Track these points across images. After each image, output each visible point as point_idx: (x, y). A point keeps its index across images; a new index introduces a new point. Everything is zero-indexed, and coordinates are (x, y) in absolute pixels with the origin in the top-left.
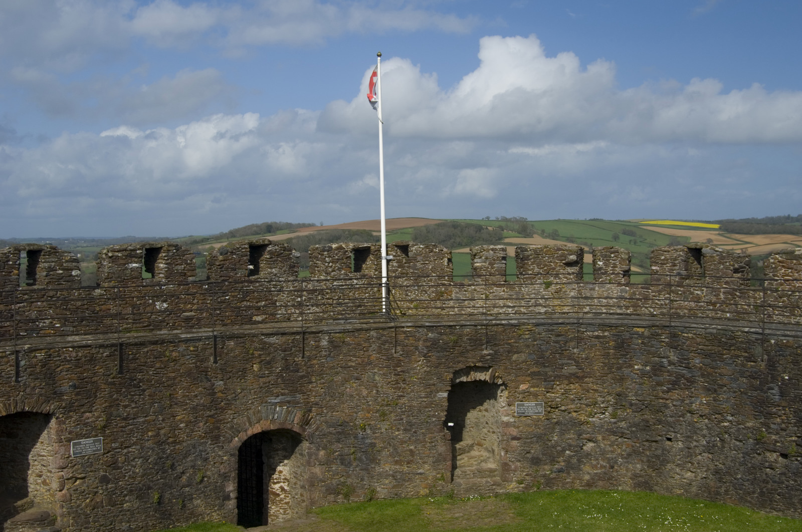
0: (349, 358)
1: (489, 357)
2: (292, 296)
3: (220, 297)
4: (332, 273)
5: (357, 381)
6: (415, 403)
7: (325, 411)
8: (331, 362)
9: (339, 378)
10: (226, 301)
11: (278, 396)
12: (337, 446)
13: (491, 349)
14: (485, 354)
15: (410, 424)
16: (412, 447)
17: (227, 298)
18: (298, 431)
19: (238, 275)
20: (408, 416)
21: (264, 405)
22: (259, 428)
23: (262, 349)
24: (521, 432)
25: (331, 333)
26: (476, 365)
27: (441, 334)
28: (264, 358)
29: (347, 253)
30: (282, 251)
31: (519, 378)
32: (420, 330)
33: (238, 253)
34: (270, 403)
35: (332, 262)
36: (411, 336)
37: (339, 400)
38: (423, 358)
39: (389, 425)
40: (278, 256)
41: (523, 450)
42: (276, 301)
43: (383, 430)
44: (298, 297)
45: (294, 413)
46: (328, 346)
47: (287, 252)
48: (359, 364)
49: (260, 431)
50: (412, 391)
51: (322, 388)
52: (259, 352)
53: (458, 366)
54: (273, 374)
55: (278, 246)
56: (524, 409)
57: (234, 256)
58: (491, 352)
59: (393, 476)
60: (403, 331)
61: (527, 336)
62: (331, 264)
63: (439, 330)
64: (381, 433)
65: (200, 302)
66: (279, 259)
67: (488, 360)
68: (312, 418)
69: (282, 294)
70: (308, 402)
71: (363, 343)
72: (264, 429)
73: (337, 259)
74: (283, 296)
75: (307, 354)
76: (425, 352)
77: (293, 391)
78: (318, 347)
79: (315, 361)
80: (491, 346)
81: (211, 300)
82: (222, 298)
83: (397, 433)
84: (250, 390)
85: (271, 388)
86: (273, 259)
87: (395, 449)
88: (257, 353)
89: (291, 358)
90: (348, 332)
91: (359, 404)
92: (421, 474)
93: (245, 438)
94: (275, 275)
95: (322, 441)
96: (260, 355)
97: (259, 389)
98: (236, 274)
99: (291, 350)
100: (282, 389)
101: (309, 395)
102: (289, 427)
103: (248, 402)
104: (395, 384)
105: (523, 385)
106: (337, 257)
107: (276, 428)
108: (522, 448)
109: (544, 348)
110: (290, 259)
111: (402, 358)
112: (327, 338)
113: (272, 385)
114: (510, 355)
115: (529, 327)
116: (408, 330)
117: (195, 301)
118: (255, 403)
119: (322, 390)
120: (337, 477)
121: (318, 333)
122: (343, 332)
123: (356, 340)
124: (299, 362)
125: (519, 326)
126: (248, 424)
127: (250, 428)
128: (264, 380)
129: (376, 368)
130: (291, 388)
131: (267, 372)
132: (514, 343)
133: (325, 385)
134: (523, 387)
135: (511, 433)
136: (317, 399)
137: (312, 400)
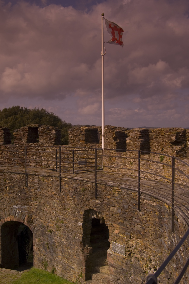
0: (46, 191)
1: (99, 205)
2: (51, 154)
3: (14, 152)
4: (73, 144)
5: (49, 205)
6: (70, 225)
7: (38, 218)
8: (40, 192)
9: (42, 201)
10: (16, 154)
11: (18, 205)
12: (42, 238)
13: (99, 200)
14: (97, 203)
15: (68, 237)
16: (69, 251)
17: (17, 153)
18: (26, 225)
19: (23, 142)
20: (68, 232)
21: (11, 208)
22: (9, 219)
23: (10, 180)
24: (115, 263)
25: (39, 176)
26: (93, 209)
27: (79, 185)
28: (11, 185)
29: (82, 132)
30: (45, 131)
31: (114, 225)
32: (71, 180)
33: (23, 131)
34: (14, 207)
35: (73, 137)
36: (67, 184)
37: (42, 214)
38: (71, 198)
39: (60, 234)
40: (43, 133)
41: (116, 276)
42: (42, 156)
43: (58, 236)
44: (54, 155)
45: (25, 215)
46: (38, 183)
47: (48, 131)
48: (49, 195)
49: (10, 220)
50: (69, 217)
51: (36, 205)
52: (9, 181)
53: (86, 207)
54: (15, 193)
55: (43, 128)
56: (116, 247)
57: (21, 133)
58: (100, 202)
59: (62, 265)
60: (63, 180)
61: (117, 195)
62: (72, 138)
63: (77, 183)
64: (58, 238)
65: (5, 154)
66: (44, 135)
67: (99, 207)
68: (33, 220)
69: (45, 153)
70: (31, 211)
71: (50, 184)
72: (11, 220)
73: (77, 135)
74: (46, 154)
75: (29, 185)
76: (72, 195)
77: (23, 204)
78: (34, 183)
79: (33, 190)
80: (99, 198)
81: (10, 154)
82: (15, 153)
83: (63, 240)
84: (5, 199)
85: (14, 200)
86: (41, 135)
87: (63, 249)
88: (8, 181)
89: (22, 187)
90: (45, 176)
91: (49, 218)
92: (73, 268)
93: (4, 222)
94: (42, 143)
95: (37, 233)
96: (9, 183)
97: (9, 200)
98: (22, 141)
99: (22, 182)
100: (19, 202)
101: (31, 207)
102: (22, 222)
103: (5, 204)
104: (62, 211)
105: (116, 230)
106: (76, 134)
107: (16, 221)
108: (116, 275)
109: (125, 206)
110: (50, 135)
111: (63, 196)
112: (37, 178)
113: (15, 199)
114: (109, 206)
115: (118, 189)
116: (66, 179)
117: (3, 154)
118: (8, 206)
119: (37, 206)
120: (42, 255)
121: (34, 175)
122: (43, 176)
123: (48, 181)
124: (26, 189)
125: (113, 187)
126: (4, 216)
127: (6, 218)
128: (11, 195)
129: (55, 199)
130: (23, 202)
131: (12, 192)
132: (110, 198)
133: (38, 204)
134: (116, 232)
135: (111, 261)
136: (35, 211)
137: (33, 211)
